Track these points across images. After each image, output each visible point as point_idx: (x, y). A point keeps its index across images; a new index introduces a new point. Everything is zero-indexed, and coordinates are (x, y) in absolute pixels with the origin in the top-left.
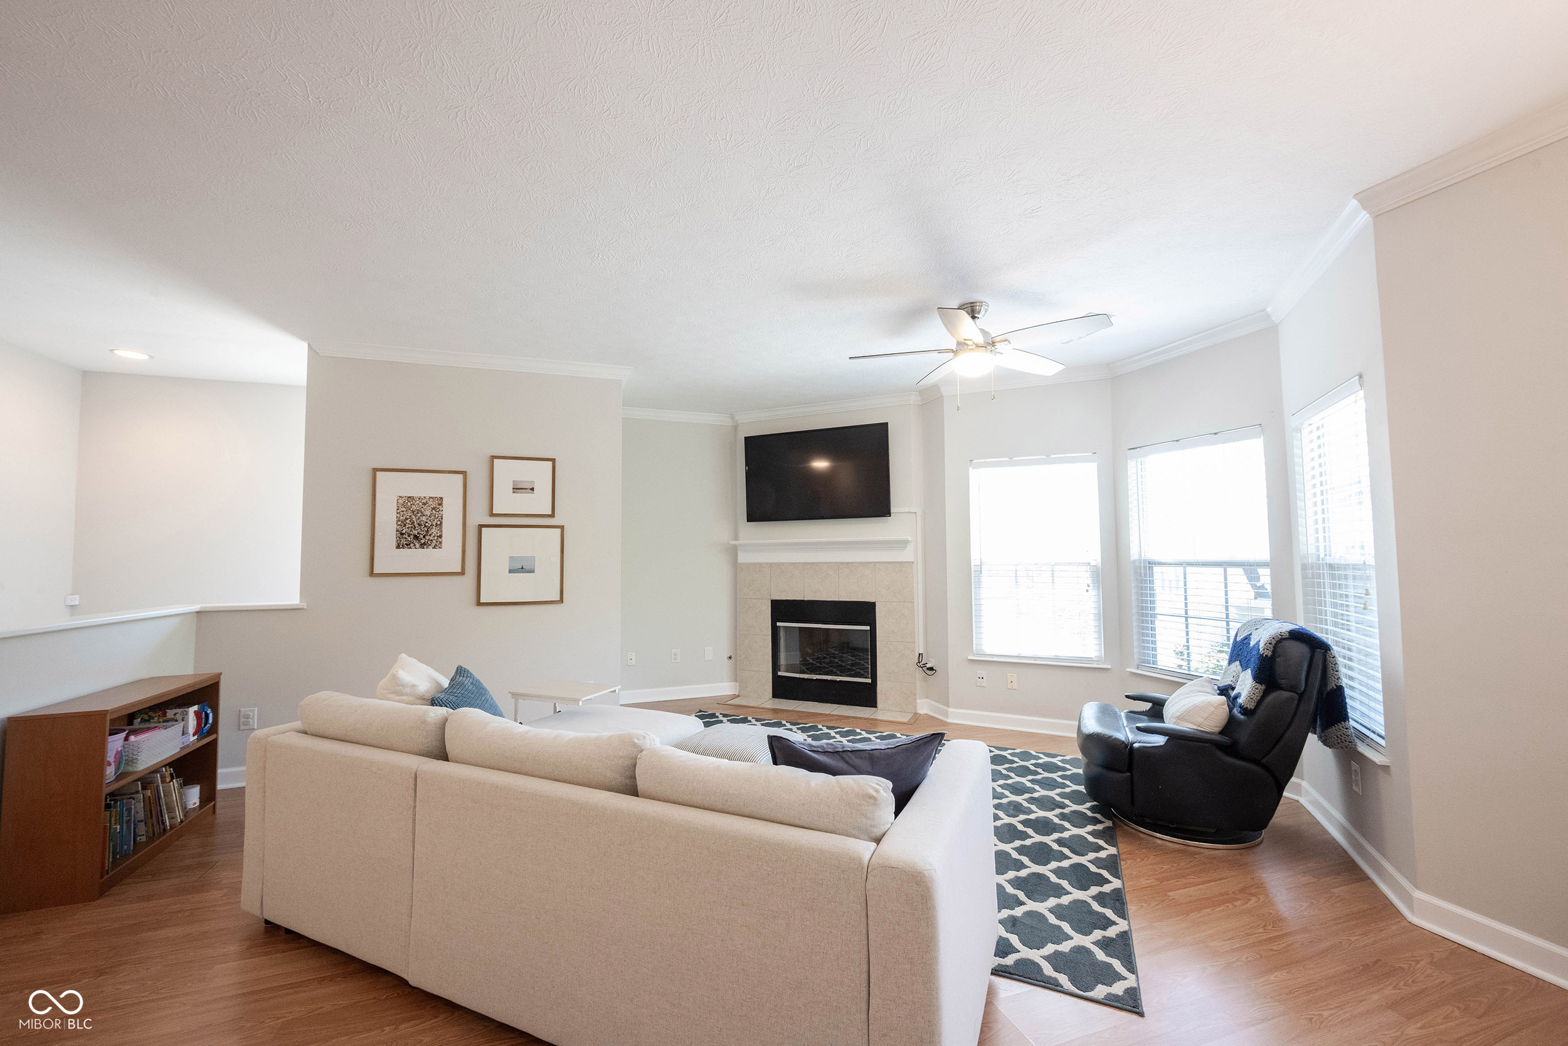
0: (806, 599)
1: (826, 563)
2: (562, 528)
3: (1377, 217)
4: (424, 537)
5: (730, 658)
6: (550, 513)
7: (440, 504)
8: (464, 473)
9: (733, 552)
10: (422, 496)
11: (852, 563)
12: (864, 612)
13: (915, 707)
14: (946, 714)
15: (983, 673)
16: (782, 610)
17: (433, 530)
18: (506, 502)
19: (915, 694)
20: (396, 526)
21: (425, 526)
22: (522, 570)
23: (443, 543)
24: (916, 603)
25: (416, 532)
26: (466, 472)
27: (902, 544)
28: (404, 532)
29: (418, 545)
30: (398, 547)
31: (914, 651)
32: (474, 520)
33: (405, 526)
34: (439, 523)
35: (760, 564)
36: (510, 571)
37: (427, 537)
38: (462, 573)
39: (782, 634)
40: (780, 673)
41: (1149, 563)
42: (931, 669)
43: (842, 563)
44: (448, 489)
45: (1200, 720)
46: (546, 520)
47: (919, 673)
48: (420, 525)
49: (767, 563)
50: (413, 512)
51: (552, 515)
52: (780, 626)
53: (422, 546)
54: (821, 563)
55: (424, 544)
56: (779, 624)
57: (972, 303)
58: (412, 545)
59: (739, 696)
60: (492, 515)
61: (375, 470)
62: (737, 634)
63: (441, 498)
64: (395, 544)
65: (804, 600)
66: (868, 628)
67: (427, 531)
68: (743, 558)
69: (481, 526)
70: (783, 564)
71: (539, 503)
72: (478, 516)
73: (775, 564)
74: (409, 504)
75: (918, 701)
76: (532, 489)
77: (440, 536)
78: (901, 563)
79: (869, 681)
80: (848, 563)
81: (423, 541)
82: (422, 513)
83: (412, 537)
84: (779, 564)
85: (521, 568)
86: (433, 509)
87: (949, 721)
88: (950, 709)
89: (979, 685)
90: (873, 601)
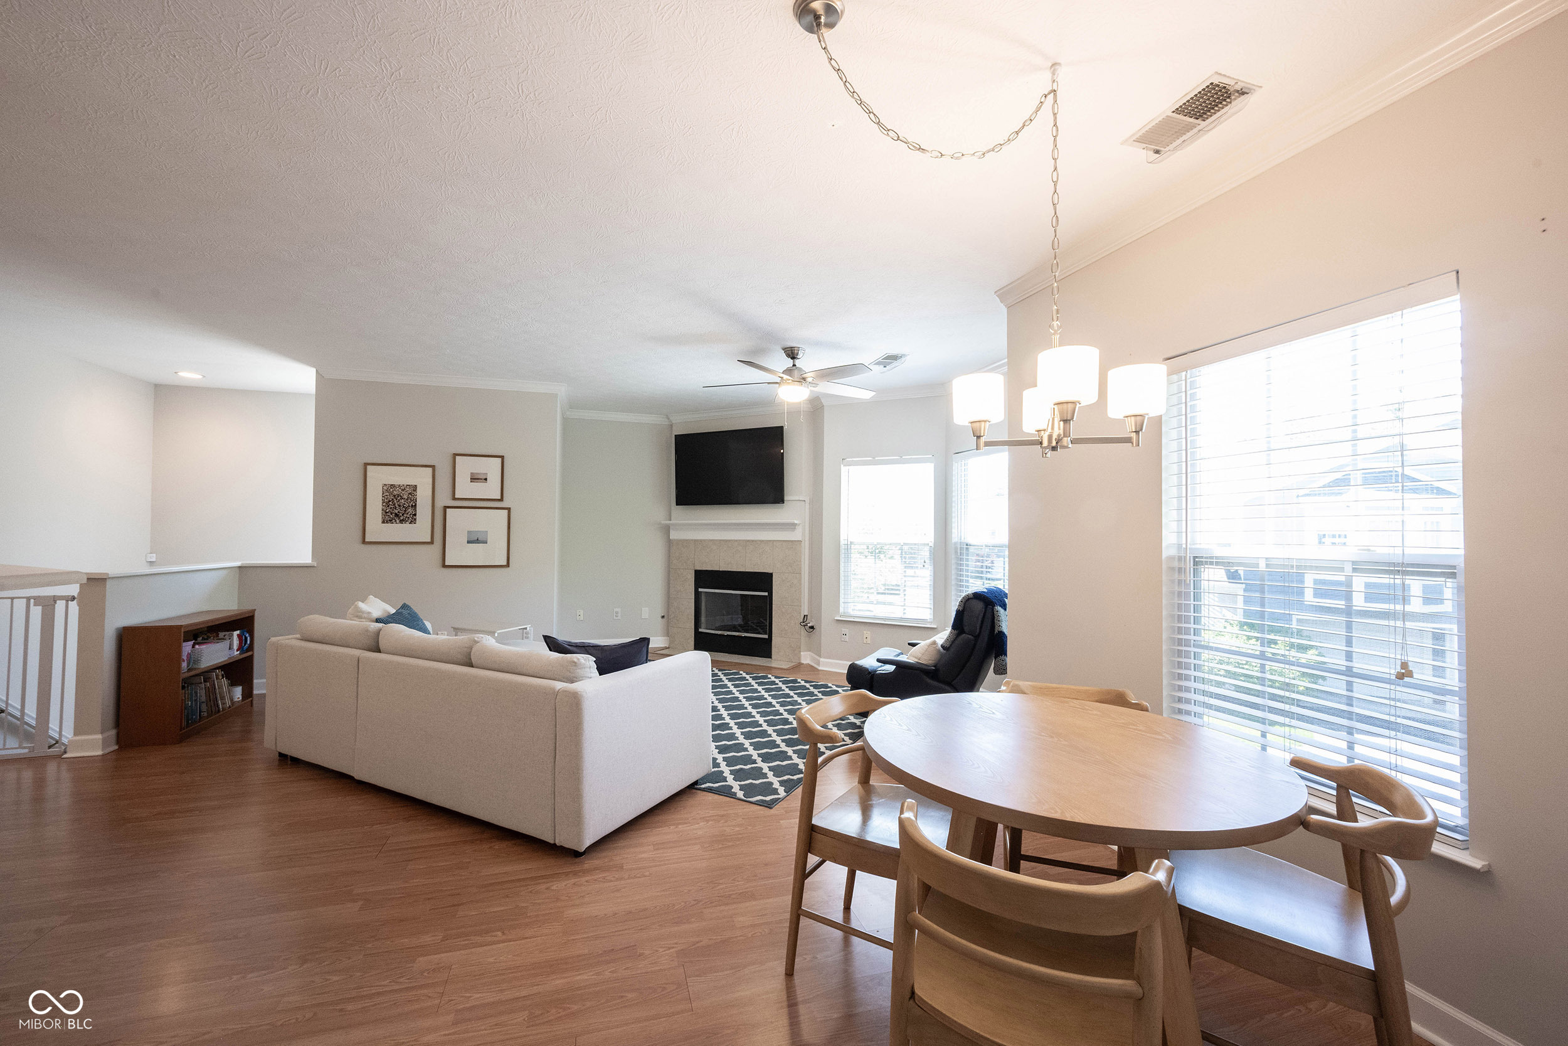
0: (721, 570)
1: (736, 541)
2: (509, 509)
3: (1009, 307)
4: (403, 515)
5: (663, 617)
6: (500, 498)
7: (414, 491)
8: (433, 467)
9: (666, 530)
10: (401, 484)
11: (756, 541)
12: (763, 581)
13: (799, 658)
14: (818, 663)
15: (845, 630)
16: (704, 578)
17: (409, 510)
18: (465, 488)
19: (800, 648)
20: (381, 506)
21: (404, 507)
22: (477, 541)
23: (417, 519)
24: (803, 573)
25: (397, 511)
26: (434, 466)
27: (792, 526)
28: (388, 511)
29: (398, 521)
30: (383, 522)
31: (800, 613)
32: (440, 504)
33: (388, 506)
34: (414, 504)
35: (687, 540)
36: (468, 542)
37: (405, 515)
38: (432, 542)
39: (703, 599)
40: (700, 630)
41: (967, 545)
42: (812, 627)
43: (748, 541)
44: (421, 480)
45: (920, 655)
46: (496, 503)
47: (803, 632)
48: (399, 506)
49: (692, 540)
50: (394, 496)
51: (501, 500)
52: (701, 592)
53: (401, 522)
54: (732, 540)
55: (403, 520)
56: (700, 590)
57: (791, 348)
58: (394, 521)
59: (669, 648)
60: (454, 499)
61: (366, 465)
62: (669, 599)
63: (416, 486)
64: (380, 520)
65: (719, 571)
66: (766, 594)
67: (405, 511)
68: (674, 535)
69: (446, 508)
70: (704, 540)
71: (491, 490)
72: (443, 499)
73: (697, 540)
74: (391, 490)
75: (802, 653)
76: (486, 479)
77: (415, 515)
78: (792, 541)
79: (766, 636)
80: (753, 541)
81: (402, 518)
82: (401, 496)
83: (393, 515)
84: (701, 541)
85: (475, 540)
86: (410, 494)
87: (820, 668)
88: (822, 659)
89: (843, 640)
90: (771, 572)
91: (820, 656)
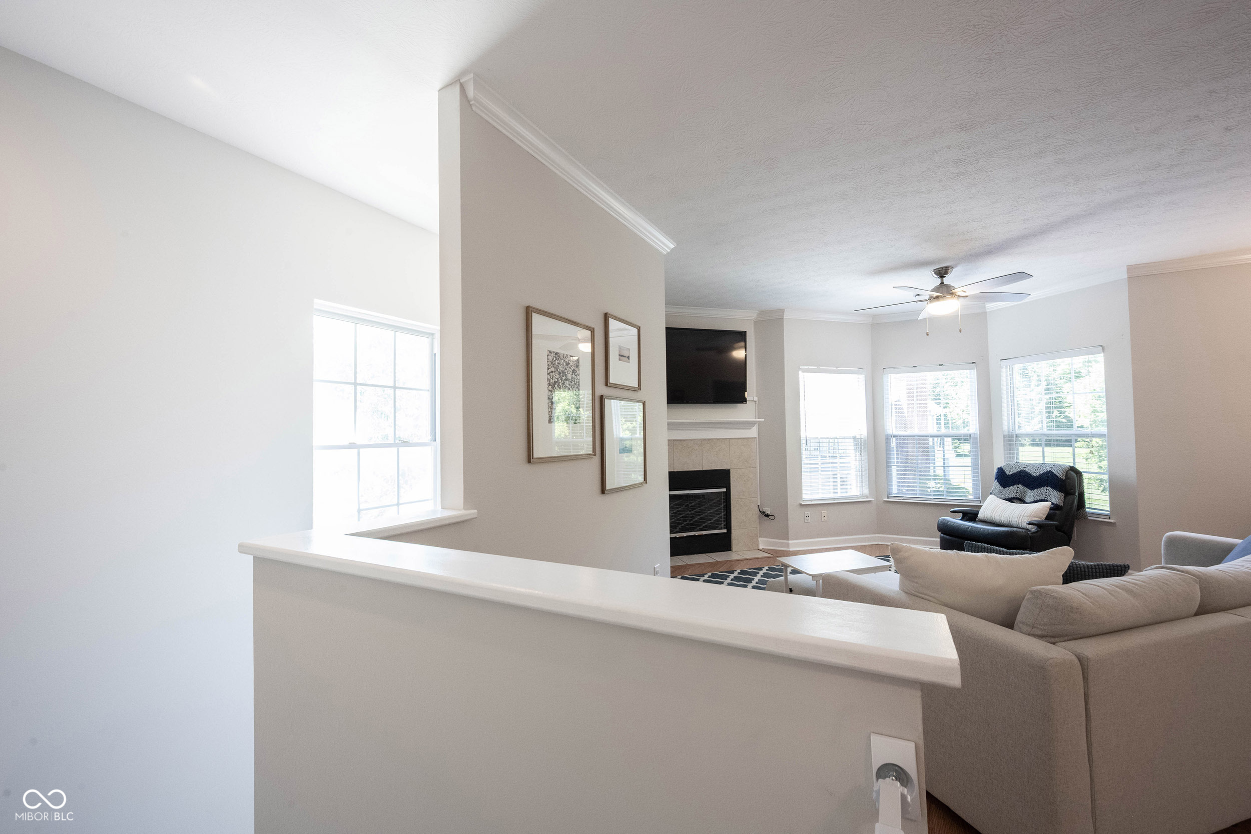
1: (692, 440)
2: (644, 404)
6: (638, 386)
7: (576, 368)
8: (592, 331)
10: (565, 354)
11: (712, 440)
12: (721, 477)
13: (758, 545)
14: (788, 545)
15: (808, 513)
18: (615, 369)
19: (757, 536)
20: (548, 393)
22: (625, 451)
23: (580, 418)
24: (757, 468)
26: (593, 328)
28: (554, 402)
29: (562, 422)
30: (550, 423)
31: (756, 503)
33: (553, 391)
36: (620, 451)
37: (569, 411)
38: (594, 456)
41: (890, 436)
42: (767, 516)
43: (705, 440)
44: (582, 349)
46: (637, 395)
50: (560, 375)
51: (639, 389)
54: (687, 440)
55: (568, 419)
58: (559, 420)
60: (607, 385)
61: (529, 310)
63: (577, 360)
64: (547, 417)
65: (674, 472)
66: (724, 490)
69: (602, 399)
71: (632, 373)
72: (599, 385)
74: (555, 364)
75: (759, 540)
76: (628, 358)
77: (578, 410)
78: (747, 438)
79: (726, 531)
80: (709, 440)
81: (566, 416)
82: (565, 377)
83: (559, 409)
85: (625, 448)
86: (573, 373)
87: (791, 549)
88: (790, 542)
89: (806, 521)
90: (728, 468)
91: (788, 540)
